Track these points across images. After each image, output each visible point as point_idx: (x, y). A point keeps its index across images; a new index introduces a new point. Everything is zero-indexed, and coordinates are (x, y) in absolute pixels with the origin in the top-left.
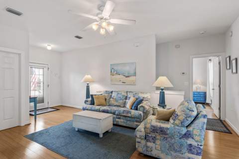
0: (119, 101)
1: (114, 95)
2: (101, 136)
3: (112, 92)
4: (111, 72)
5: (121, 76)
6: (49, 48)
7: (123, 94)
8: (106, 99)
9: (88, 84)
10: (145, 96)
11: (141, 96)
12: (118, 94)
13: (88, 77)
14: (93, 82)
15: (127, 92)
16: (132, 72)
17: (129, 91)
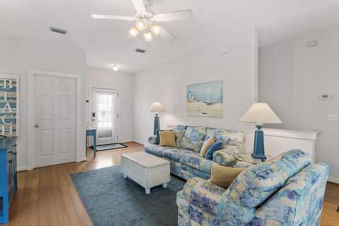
0: (193, 142)
1: (188, 132)
2: (148, 192)
3: (186, 128)
4: (188, 97)
5: (200, 104)
6: (115, 69)
7: (200, 131)
8: (176, 138)
9: (157, 115)
10: (232, 136)
11: (226, 136)
12: (193, 131)
13: (158, 104)
14: (163, 111)
15: (206, 129)
16: (217, 96)
17: (210, 126)
